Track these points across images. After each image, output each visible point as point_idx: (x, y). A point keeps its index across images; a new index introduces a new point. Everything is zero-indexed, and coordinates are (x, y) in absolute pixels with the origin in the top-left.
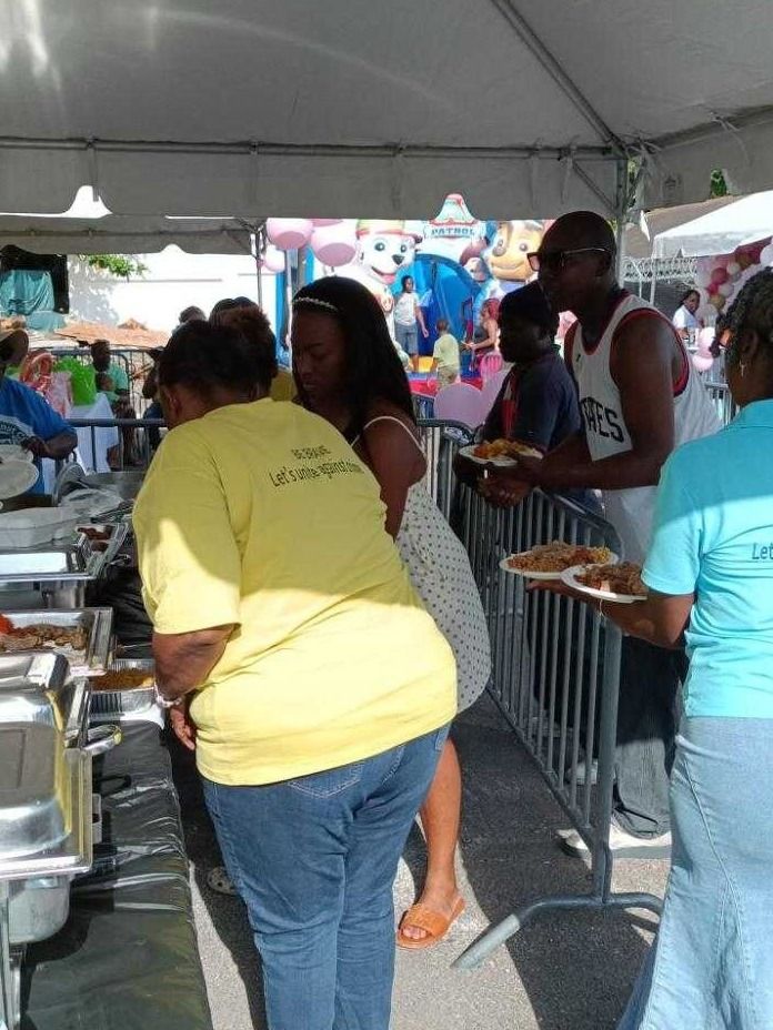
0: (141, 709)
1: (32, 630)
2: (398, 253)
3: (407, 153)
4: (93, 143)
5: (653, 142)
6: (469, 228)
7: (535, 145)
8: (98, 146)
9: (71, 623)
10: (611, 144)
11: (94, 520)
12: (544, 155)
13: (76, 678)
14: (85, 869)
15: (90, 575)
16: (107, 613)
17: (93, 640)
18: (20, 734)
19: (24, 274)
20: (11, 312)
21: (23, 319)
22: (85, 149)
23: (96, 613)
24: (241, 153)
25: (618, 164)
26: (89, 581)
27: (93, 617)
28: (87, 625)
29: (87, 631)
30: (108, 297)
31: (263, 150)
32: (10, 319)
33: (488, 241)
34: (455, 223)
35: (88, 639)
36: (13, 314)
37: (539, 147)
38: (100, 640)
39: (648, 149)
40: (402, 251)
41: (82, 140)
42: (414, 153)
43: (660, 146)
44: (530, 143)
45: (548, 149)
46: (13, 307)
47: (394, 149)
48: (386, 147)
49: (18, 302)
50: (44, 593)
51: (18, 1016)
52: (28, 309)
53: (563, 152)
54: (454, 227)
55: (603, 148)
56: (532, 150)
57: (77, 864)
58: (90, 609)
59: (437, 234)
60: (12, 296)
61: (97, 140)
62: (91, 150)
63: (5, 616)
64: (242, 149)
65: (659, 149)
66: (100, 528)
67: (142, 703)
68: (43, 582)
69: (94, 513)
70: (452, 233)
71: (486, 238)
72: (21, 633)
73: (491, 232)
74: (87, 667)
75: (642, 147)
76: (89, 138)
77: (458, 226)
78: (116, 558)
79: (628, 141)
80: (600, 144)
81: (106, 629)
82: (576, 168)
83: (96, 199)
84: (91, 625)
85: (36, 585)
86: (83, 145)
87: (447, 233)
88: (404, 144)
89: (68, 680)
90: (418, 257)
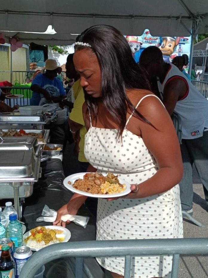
0: (56, 156)
1: (30, 134)
2: (136, 47)
3: (135, 18)
4: (52, 14)
5: (202, 15)
6: (155, 41)
7: (170, 16)
8: (54, 14)
9: (40, 133)
10: (191, 16)
11: (49, 112)
12: (172, 19)
13: (39, 144)
14: (36, 181)
15: (45, 122)
16: (48, 131)
17: (44, 136)
18: (24, 153)
19: (36, 51)
20: (33, 61)
21: (36, 63)
22: (50, 15)
23: (46, 130)
24: (91, 17)
25: (193, 21)
26: (45, 124)
27: (45, 131)
28: (43, 133)
29: (43, 135)
30: (58, 59)
31: (97, 16)
32: (33, 63)
33: (160, 44)
34: (152, 39)
35: (43, 136)
36: (33, 62)
37: (171, 16)
38: (46, 136)
39: (201, 17)
40: (137, 47)
41: (49, 13)
42: (137, 18)
43: (204, 16)
44: (168, 15)
45: (173, 17)
46: (33, 60)
47: (132, 16)
48: (130, 16)
49: (34, 59)
50: (34, 126)
51: (21, 216)
52: (37, 61)
53: (178, 18)
54: (151, 40)
55: (189, 17)
56: (169, 17)
57: (34, 180)
58: (44, 130)
59: (146, 42)
60: (33, 57)
61: (53, 13)
62: (52, 16)
63: (24, 130)
64: (91, 16)
65: (204, 17)
66: (50, 114)
67: (57, 154)
68: (34, 124)
69: (49, 110)
70: (151, 42)
71: (160, 43)
72: (27, 134)
73: (161, 41)
74: (42, 142)
75: (199, 16)
76: (51, 13)
77: (152, 40)
78: (53, 120)
79: (196, 15)
80: (188, 16)
81: (47, 135)
82: (181, 22)
83: (53, 29)
84: (44, 133)
85: (32, 124)
86: (50, 14)
87: (149, 42)
88: (134, 15)
89: (37, 145)
90: (141, 49)
